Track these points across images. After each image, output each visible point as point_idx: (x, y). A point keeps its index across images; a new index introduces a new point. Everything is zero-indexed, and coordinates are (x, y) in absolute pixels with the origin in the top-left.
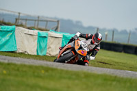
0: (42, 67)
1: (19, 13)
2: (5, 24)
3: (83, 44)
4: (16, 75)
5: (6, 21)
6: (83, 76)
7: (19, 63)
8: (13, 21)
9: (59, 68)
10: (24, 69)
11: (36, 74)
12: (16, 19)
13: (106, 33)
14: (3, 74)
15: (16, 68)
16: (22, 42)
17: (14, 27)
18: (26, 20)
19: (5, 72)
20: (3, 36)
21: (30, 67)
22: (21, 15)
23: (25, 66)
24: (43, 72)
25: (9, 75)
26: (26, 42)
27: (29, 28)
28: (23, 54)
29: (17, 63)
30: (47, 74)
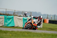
0: (26, 32)
1: (15, 10)
2: (9, 15)
3: (35, 21)
4: (15, 36)
5: (10, 14)
6: (43, 35)
7: (16, 31)
8: (12, 14)
9: (33, 32)
10: (18, 33)
11: (23, 35)
12: (14, 13)
13: (51, 16)
14: (10, 36)
15: (15, 33)
16: (17, 22)
17: (13, 16)
18: (18, 13)
19: (10, 35)
20: (9, 20)
21: (21, 32)
22: (16, 11)
23: (19, 32)
24: (26, 34)
25: (12, 36)
26: (18, 22)
27: (19, 16)
28: (17, 27)
29: (15, 31)
30: (28, 35)
